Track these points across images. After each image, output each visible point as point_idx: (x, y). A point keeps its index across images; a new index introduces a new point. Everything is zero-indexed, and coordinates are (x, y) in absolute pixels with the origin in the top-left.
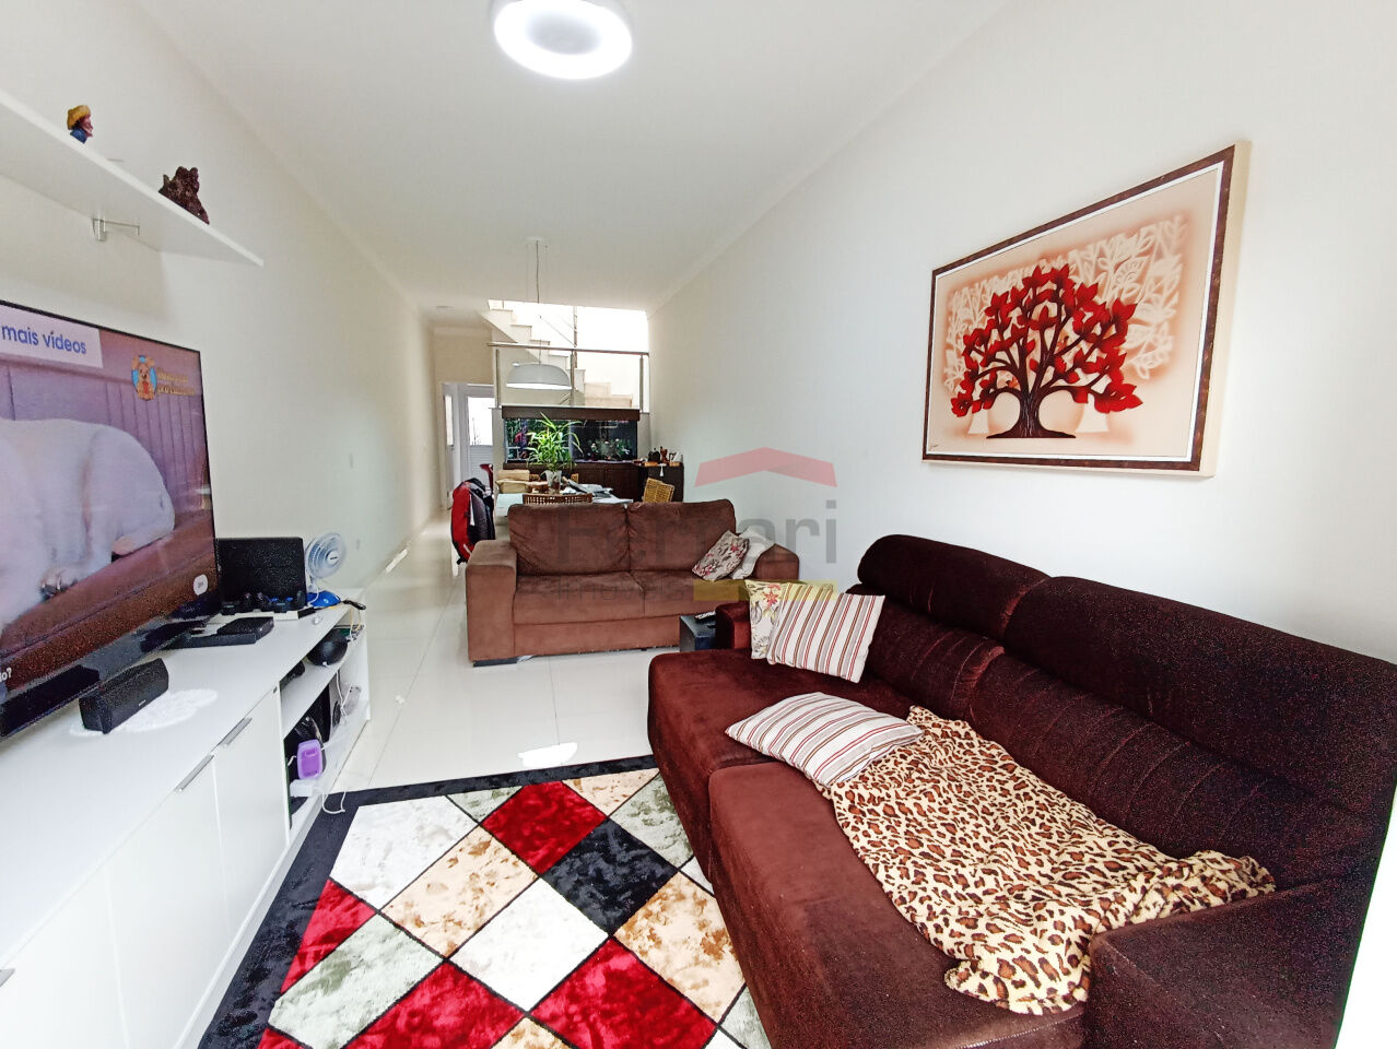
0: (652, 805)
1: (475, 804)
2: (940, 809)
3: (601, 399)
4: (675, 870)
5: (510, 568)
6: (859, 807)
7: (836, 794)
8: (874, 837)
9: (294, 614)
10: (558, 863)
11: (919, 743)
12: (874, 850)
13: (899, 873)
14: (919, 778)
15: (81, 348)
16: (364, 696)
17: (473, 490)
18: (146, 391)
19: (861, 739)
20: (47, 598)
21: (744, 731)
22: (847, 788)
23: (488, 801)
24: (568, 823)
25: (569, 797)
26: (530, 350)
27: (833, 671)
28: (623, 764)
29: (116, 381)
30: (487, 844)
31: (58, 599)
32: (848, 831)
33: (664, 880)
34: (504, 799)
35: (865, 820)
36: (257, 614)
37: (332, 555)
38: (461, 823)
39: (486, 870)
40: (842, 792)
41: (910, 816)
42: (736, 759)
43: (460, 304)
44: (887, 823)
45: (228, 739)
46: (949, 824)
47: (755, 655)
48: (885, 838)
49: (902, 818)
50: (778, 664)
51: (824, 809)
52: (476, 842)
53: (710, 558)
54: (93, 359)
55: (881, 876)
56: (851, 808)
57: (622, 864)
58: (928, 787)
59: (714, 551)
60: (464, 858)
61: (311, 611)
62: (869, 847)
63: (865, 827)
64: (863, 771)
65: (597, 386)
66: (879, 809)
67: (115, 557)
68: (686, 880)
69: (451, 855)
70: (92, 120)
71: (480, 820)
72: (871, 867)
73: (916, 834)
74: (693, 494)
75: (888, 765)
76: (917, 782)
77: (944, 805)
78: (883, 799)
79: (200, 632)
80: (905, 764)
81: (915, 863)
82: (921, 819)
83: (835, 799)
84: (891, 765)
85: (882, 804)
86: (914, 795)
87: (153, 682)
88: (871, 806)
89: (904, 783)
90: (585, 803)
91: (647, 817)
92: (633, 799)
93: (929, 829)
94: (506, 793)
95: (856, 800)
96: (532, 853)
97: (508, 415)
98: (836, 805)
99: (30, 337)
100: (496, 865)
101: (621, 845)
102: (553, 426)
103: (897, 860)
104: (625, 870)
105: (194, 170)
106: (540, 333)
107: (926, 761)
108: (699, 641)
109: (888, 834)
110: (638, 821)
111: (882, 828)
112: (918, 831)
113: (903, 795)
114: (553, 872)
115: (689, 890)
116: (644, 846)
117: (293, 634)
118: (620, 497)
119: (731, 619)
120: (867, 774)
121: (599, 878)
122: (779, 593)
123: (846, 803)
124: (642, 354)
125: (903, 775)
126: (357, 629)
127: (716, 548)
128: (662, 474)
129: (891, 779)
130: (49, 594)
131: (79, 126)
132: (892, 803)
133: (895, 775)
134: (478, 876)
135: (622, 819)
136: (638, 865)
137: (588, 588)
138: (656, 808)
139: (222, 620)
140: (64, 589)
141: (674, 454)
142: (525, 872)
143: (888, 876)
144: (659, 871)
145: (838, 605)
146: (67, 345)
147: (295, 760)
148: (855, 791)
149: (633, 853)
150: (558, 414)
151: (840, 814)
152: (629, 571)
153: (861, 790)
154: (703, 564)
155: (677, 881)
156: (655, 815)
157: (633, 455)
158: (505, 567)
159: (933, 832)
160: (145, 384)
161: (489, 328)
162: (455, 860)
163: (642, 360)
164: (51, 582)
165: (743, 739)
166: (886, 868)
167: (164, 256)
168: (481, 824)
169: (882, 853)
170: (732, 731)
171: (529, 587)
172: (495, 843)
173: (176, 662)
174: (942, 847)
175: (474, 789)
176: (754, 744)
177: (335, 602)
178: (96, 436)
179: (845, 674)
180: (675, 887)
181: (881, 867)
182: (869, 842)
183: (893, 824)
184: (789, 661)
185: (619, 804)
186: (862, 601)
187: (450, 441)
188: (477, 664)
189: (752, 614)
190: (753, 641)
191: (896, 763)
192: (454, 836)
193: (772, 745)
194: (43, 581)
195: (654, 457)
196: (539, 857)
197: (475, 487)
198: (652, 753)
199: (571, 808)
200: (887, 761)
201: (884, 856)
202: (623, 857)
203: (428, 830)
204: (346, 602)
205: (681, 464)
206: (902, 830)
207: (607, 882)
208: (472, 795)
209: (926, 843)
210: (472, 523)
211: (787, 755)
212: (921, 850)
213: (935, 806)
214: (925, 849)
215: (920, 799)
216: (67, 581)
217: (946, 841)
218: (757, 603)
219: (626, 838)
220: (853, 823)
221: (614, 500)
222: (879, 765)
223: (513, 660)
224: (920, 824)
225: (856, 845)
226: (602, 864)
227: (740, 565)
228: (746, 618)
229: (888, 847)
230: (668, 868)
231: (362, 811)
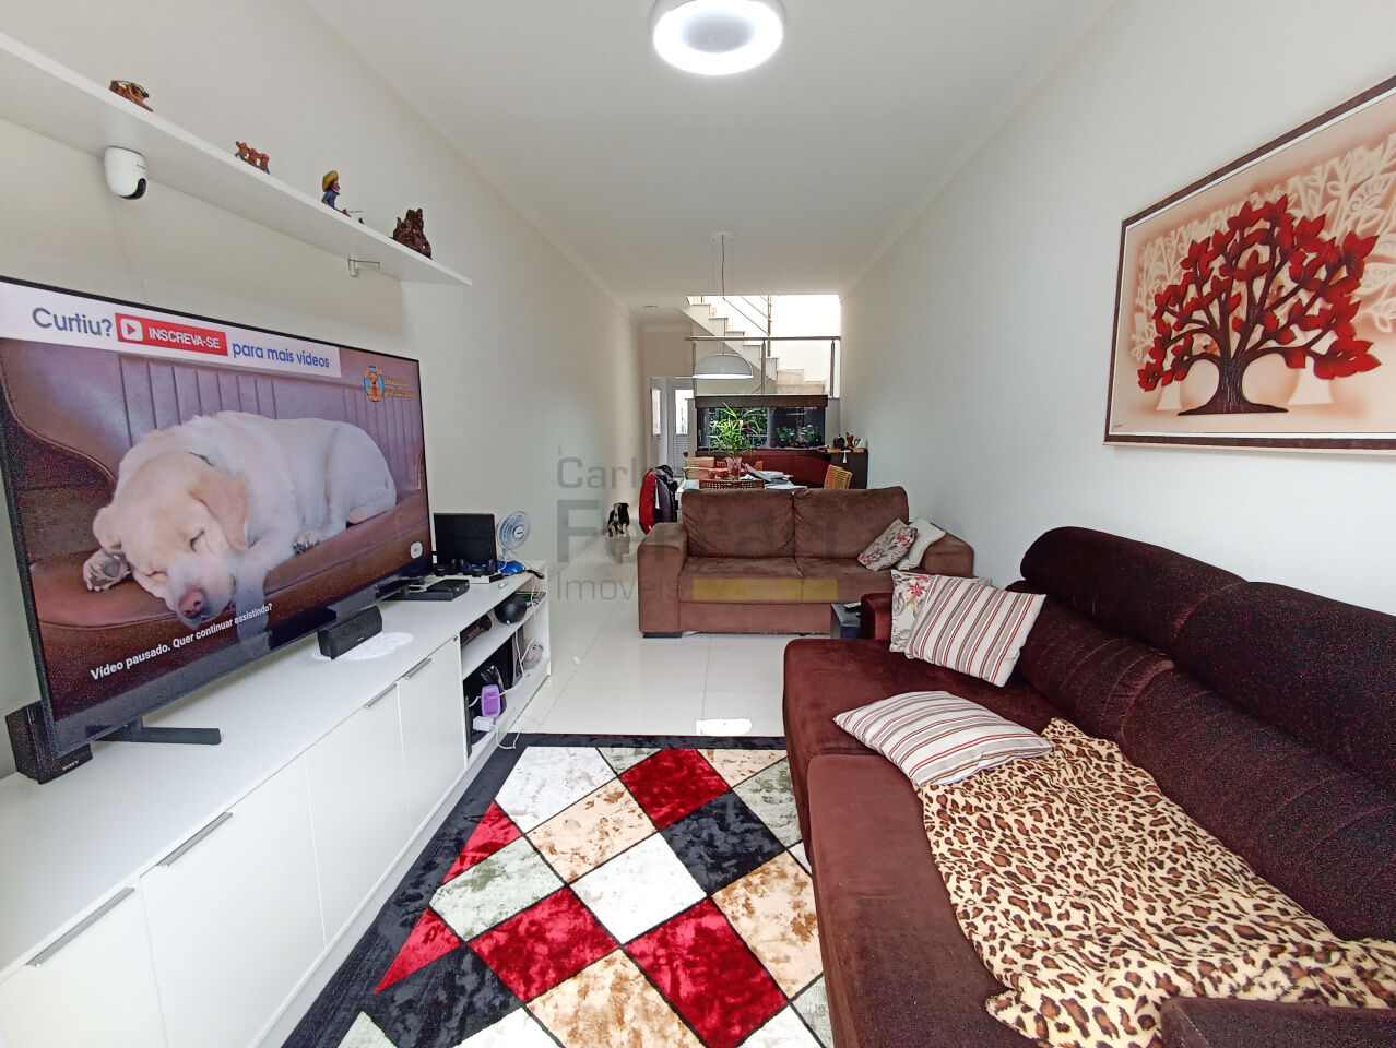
0: (775, 784)
1: (619, 758)
2: (1047, 831)
3: (793, 386)
4: (783, 849)
5: (677, 549)
6: (949, 813)
7: (927, 796)
8: (957, 846)
9: (486, 579)
10: (677, 823)
11: (1047, 758)
12: (953, 859)
13: (971, 886)
14: (1032, 795)
15: (326, 363)
16: (546, 654)
17: (660, 476)
18: (375, 394)
19: (970, 744)
20: (298, 553)
21: (850, 721)
22: (940, 792)
23: (630, 758)
24: (693, 788)
25: (701, 765)
26: (727, 342)
27: (975, 672)
28: (756, 742)
29: (351, 387)
30: (621, 794)
31: (305, 555)
32: (931, 836)
33: (770, 856)
34: (644, 757)
35: (952, 827)
36: (460, 577)
37: (518, 530)
38: (604, 772)
39: (615, 816)
40: (934, 795)
41: (1007, 832)
42: (840, 748)
43: (664, 303)
44: (976, 834)
45: (410, 674)
46: (1052, 848)
47: (894, 648)
48: (969, 848)
49: (998, 833)
50: (916, 659)
51: (914, 809)
52: (612, 791)
53: (876, 547)
54: (334, 371)
55: (951, 886)
56: (940, 813)
57: (734, 834)
58: (1039, 805)
59: (881, 540)
60: (599, 802)
61: (500, 577)
62: (948, 855)
63: (949, 834)
64: (969, 778)
65: (789, 373)
66: (973, 819)
67: (349, 525)
68: (792, 860)
69: (589, 799)
70: (340, 182)
71: (619, 772)
72: (943, 874)
73: (1008, 851)
74: (876, 481)
75: (1001, 776)
76: (1030, 799)
77: (1053, 828)
78: (982, 809)
79: (418, 589)
80: (1020, 778)
81: (992, 880)
82: (1019, 837)
83: (926, 801)
84: (1004, 776)
85: (977, 815)
86: (1020, 811)
87: (370, 625)
88: (963, 814)
89: (1014, 798)
90: (714, 773)
91: (767, 795)
92: (759, 776)
93: (1026, 849)
94: (647, 752)
95: (949, 805)
96: (656, 809)
97: (701, 407)
98: (925, 807)
99: (287, 357)
100: (625, 815)
101: (737, 816)
102: (734, 415)
103: (973, 874)
104: (735, 840)
105: (420, 210)
106: (736, 325)
107: (1045, 777)
108: (845, 630)
109: (974, 846)
110: (758, 797)
111: (969, 838)
112: (1012, 849)
113: (1006, 808)
114: (671, 830)
115: (792, 870)
116: (759, 821)
117: (483, 595)
118: (795, 484)
119: (875, 609)
120: (972, 782)
121: (710, 843)
122: (926, 585)
123: (935, 807)
124: (833, 338)
125: (1014, 788)
126: (539, 596)
127: (884, 536)
128: (845, 461)
129: (1000, 790)
130: (300, 550)
131: (331, 189)
132: (990, 815)
133: (1003, 787)
134: (607, 821)
135: (744, 793)
136: (749, 837)
137: (748, 573)
138: (778, 787)
139: (433, 579)
140: (310, 547)
141: (859, 440)
142: (647, 825)
143: (959, 888)
144: (768, 847)
145: (989, 600)
146: (315, 361)
147: (479, 700)
148: (949, 796)
149: (746, 826)
150: (741, 404)
151: (928, 817)
152: (794, 557)
153: (957, 797)
154: (869, 552)
155: (783, 860)
156: (775, 794)
157: (819, 440)
158: (673, 547)
159: (1030, 853)
160: (375, 389)
161: (691, 323)
162: (591, 804)
163: (833, 345)
164: (301, 542)
165: (849, 728)
166: (958, 880)
167: (404, 284)
168: (619, 777)
169: (959, 864)
170: (840, 719)
171: (694, 568)
172: (627, 795)
173: (391, 613)
174: (1034, 870)
175: (620, 746)
176: (858, 734)
177: (521, 571)
178: (336, 430)
179: (988, 676)
180: (779, 865)
181: (953, 878)
182: (950, 850)
183: (984, 836)
184: (928, 656)
185: (744, 778)
186: (1017, 598)
187: (657, 431)
188: (647, 635)
189: (895, 606)
190: (893, 634)
191: (1011, 775)
192: (595, 782)
193: (874, 738)
194: (296, 540)
195: (839, 443)
196: (661, 814)
197: (662, 473)
198: (783, 734)
199: (700, 775)
200: (1002, 772)
201: (961, 867)
202: (736, 827)
203: (576, 774)
204: (530, 571)
205: (866, 450)
206: (992, 845)
207: (717, 847)
208: (618, 751)
209: (1015, 862)
210: (657, 506)
211: (886, 750)
212: (1008, 868)
213: (1043, 827)
214: (1013, 869)
215: (1023, 816)
216: (313, 541)
217: (1042, 866)
218: (900, 594)
219: (744, 812)
220: (937, 828)
221: (789, 486)
222: (992, 775)
223: (678, 635)
224: (1017, 843)
225: (936, 851)
226: (716, 830)
227: (906, 555)
228: (887, 609)
229: (969, 859)
230: (776, 846)
231: (530, 751)
